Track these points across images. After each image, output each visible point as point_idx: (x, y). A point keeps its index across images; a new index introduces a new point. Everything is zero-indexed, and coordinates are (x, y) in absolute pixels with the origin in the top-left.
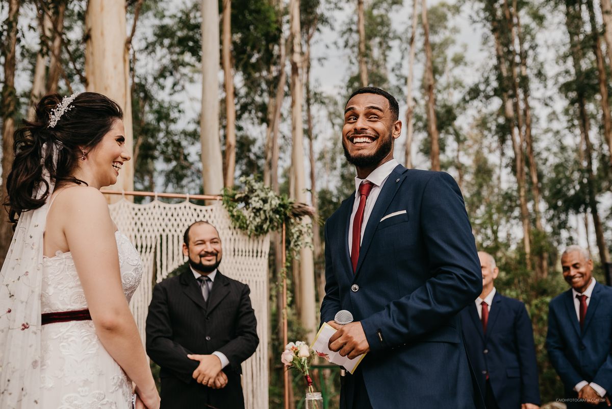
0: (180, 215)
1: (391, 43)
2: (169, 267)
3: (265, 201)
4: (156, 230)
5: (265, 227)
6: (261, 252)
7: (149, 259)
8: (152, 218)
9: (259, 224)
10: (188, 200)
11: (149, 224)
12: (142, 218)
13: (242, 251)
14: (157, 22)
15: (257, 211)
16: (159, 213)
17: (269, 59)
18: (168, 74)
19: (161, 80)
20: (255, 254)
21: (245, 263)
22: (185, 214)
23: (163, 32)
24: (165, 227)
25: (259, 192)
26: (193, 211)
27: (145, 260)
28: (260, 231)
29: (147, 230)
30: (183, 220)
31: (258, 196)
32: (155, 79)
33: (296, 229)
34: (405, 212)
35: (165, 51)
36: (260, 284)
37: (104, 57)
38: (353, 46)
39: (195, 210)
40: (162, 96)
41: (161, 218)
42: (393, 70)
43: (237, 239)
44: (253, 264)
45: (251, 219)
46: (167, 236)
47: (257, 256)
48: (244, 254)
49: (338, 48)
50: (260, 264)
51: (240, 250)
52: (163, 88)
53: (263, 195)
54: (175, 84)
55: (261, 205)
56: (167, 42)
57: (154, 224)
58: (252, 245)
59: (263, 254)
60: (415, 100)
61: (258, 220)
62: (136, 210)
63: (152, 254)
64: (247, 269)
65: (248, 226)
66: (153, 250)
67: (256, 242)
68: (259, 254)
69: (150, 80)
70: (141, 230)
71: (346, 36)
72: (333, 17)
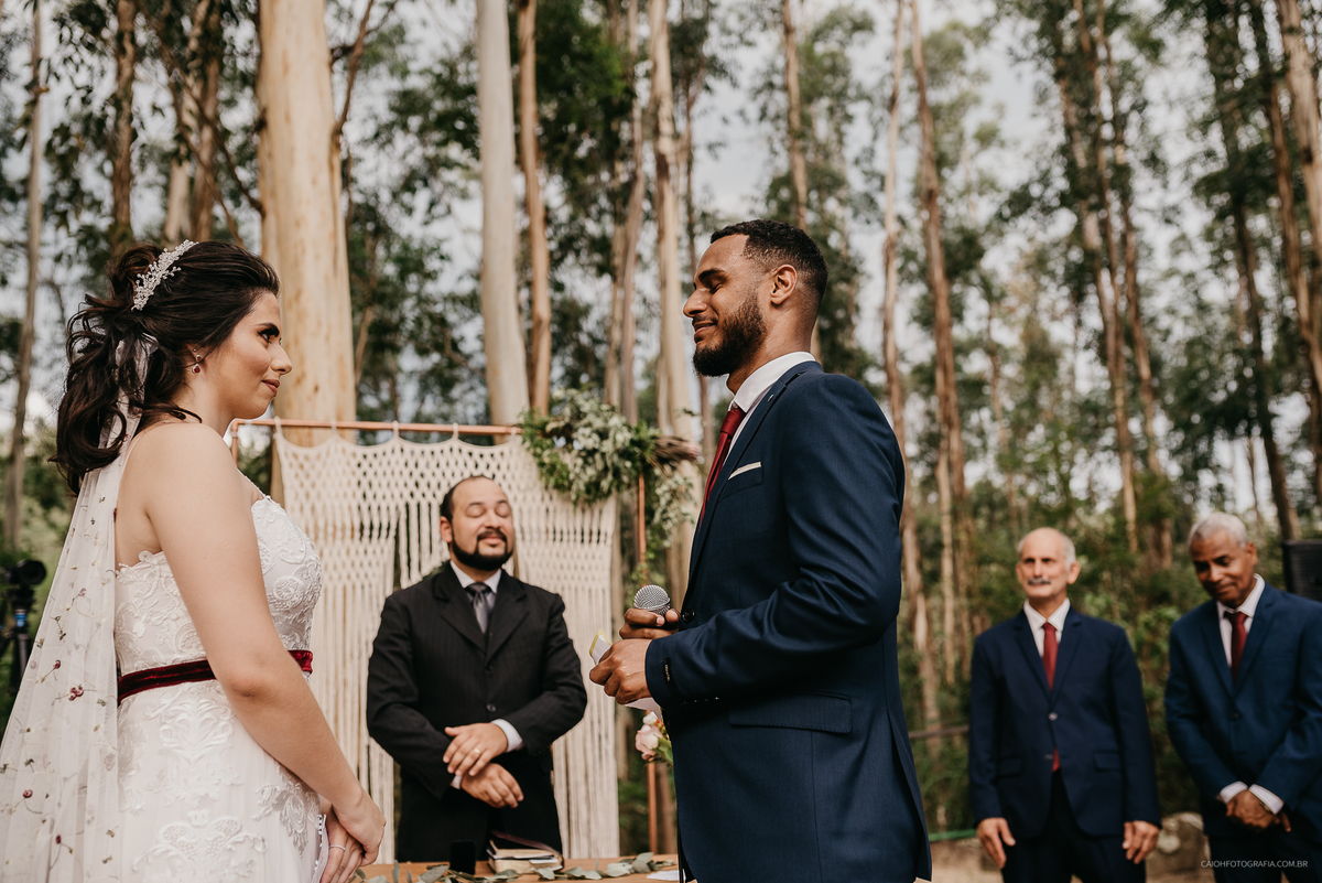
0: (443, 464)
1: (853, 109)
2: (423, 564)
3: (603, 435)
4: (397, 495)
5: (605, 484)
6: (599, 533)
7: (386, 550)
8: (389, 472)
9: (594, 479)
10: (456, 436)
11: (384, 484)
12: (370, 473)
13: (562, 533)
14: (395, 84)
15: (589, 454)
16: (402, 462)
17: (613, 150)
18: (418, 184)
19: (406, 197)
20: (586, 538)
21: (568, 555)
22: (452, 463)
23: (407, 104)
24: (414, 489)
25: (590, 418)
26: (467, 457)
27: (378, 551)
28: (594, 493)
29: (379, 496)
30: (448, 474)
31: (589, 425)
32: (395, 195)
33: (665, 488)
34: (758, 465)
35: (412, 139)
36: (597, 595)
37: (292, 162)
38: (778, 117)
39: (470, 454)
40: (408, 227)
41: (406, 472)
42: (857, 162)
43: (551, 509)
44: (583, 555)
45: (578, 470)
46: (419, 506)
47: (590, 541)
48: (565, 537)
49: (747, 121)
50: (597, 555)
51: (558, 530)
52: (410, 211)
53: (598, 423)
54: (432, 204)
55: (595, 442)
56: (415, 122)
57: (393, 484)
58: (580, 521)
59: (602, 537)
60: (901, 220)
61: (591, 472)
62: (360, 458)
63: (391, 540)
64: (572, 567)
65: (571, 483)
66: (392, 533)
67: (588, 514)
68: (595, 537)
69: (385, 197)
70: (370, 495)
71: (762, 98)
72: (735, 62)
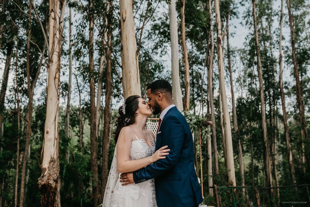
1: (273, 18)
14: (152, 23)
17: (207, 36)
18: (159, 47)
19: (155, 51)
23: (155, 27)
32: (153, 50)
34: (160, 132)
35: (156, 36)
40: (156, 58)
42: (274, 32)
49: (243, 25)
52: (157, 53)
54: (162, 51)
56: (157, 32)
60: (287, 47)
69: (150, 51)
71: (246, 19)
72: (238, 11)
